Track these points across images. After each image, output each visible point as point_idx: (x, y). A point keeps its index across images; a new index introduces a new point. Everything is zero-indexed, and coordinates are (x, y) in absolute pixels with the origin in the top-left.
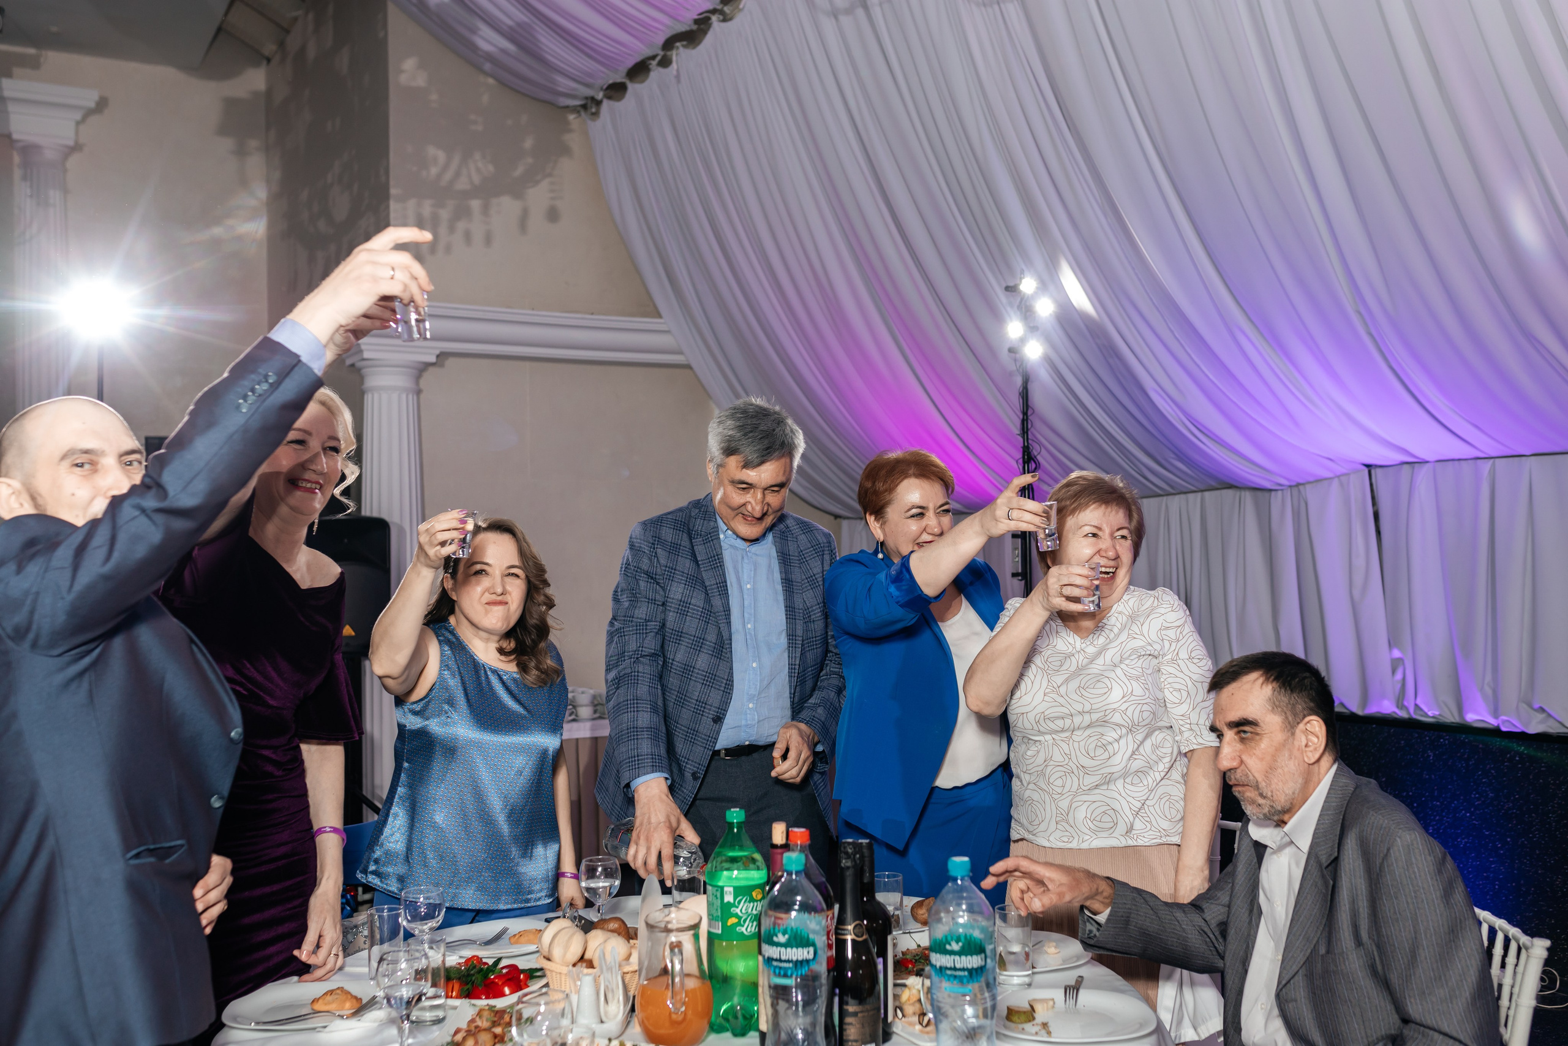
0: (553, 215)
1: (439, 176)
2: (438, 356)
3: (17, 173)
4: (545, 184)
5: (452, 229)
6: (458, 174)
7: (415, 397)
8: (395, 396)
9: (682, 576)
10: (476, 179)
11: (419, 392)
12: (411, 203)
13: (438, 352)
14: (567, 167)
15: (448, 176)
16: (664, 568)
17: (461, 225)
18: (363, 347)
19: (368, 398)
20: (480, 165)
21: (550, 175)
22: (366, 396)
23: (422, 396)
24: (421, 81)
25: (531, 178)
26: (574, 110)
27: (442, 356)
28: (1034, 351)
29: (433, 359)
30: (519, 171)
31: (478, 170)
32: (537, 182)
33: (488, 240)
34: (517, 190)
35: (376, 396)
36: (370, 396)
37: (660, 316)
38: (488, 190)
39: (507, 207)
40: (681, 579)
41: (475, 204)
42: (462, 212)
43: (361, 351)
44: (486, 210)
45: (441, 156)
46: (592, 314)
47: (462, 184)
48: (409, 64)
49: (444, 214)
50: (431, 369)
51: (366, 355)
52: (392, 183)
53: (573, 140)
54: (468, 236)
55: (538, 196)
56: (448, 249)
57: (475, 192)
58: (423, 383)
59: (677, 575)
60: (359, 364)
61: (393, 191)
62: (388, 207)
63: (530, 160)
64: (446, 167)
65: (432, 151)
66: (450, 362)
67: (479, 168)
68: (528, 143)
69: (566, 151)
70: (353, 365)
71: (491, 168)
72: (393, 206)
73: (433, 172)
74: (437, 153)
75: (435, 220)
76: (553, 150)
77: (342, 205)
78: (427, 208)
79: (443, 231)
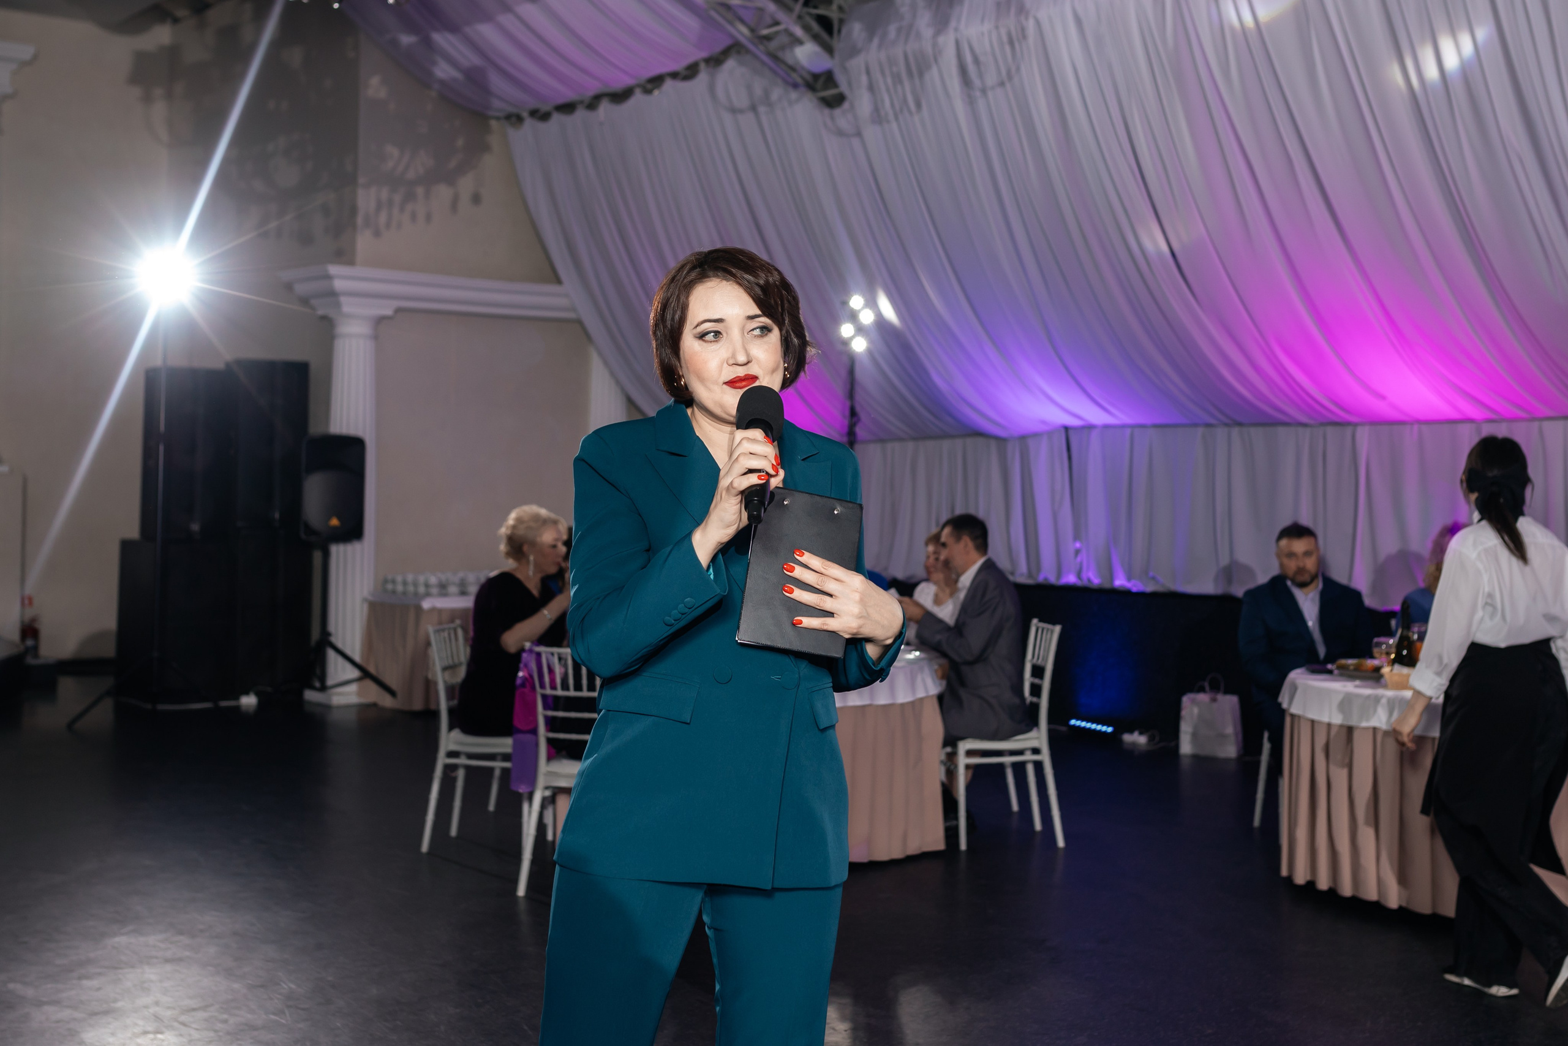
0: (476, 199)
1: (394, 168)
4: (471, 175)
5: (402, 209)
6: (407, 167)
7: (374, 341)
8: (358, 341)
10: (421, 171)
11: (376, 338)
12: (373, 191)
13: (397, 307)
14: (490, 162)
15: (400, 168)
17: (409, 207)
19: (338, 342)
20: (424, 159)
21: (475, 168)
22: (337, 340)
23: (378, 341)
24: (382, 94)
25: (460, 170)
26: (498, 118)
27: (398, 310)
28: (859, 345)
29: (391, 314)
30: (453, 164)
31: (423, 164)
32: (465, 173)
33: (428, 218)
34: (450, 179)
35: (343, 341)
36: (340, 340)
37: (559, 281)
38: (431, 179)
39: (443, 192)
41: (420, 191)
42: (410, 197)
44: (427, 196)
45: (396, 153)
47: (411, 175)
48: (375, 81)
49: (397, 198)
52: (360, 171)
53: (494, 140)
54: (414, 217)
55: (466, 184)
56: (399, 226)
57: (420, 181)
58: (382, 330)
60: (333, 315)
62: (356, 193)
63: (461, 155)
64: (399, 162)
65: (389, 149)
67: (423, 162)
68: (460, 142)
69: (485, 148)
70: (325, 315)
71: (432, 162)
72: (361, 193)
73: (390, 164)
74: (393, 151)
75: (390, 203)
76: (478, 147)
77: (288, 175)
78: (385, 194)
79: (395, 211)
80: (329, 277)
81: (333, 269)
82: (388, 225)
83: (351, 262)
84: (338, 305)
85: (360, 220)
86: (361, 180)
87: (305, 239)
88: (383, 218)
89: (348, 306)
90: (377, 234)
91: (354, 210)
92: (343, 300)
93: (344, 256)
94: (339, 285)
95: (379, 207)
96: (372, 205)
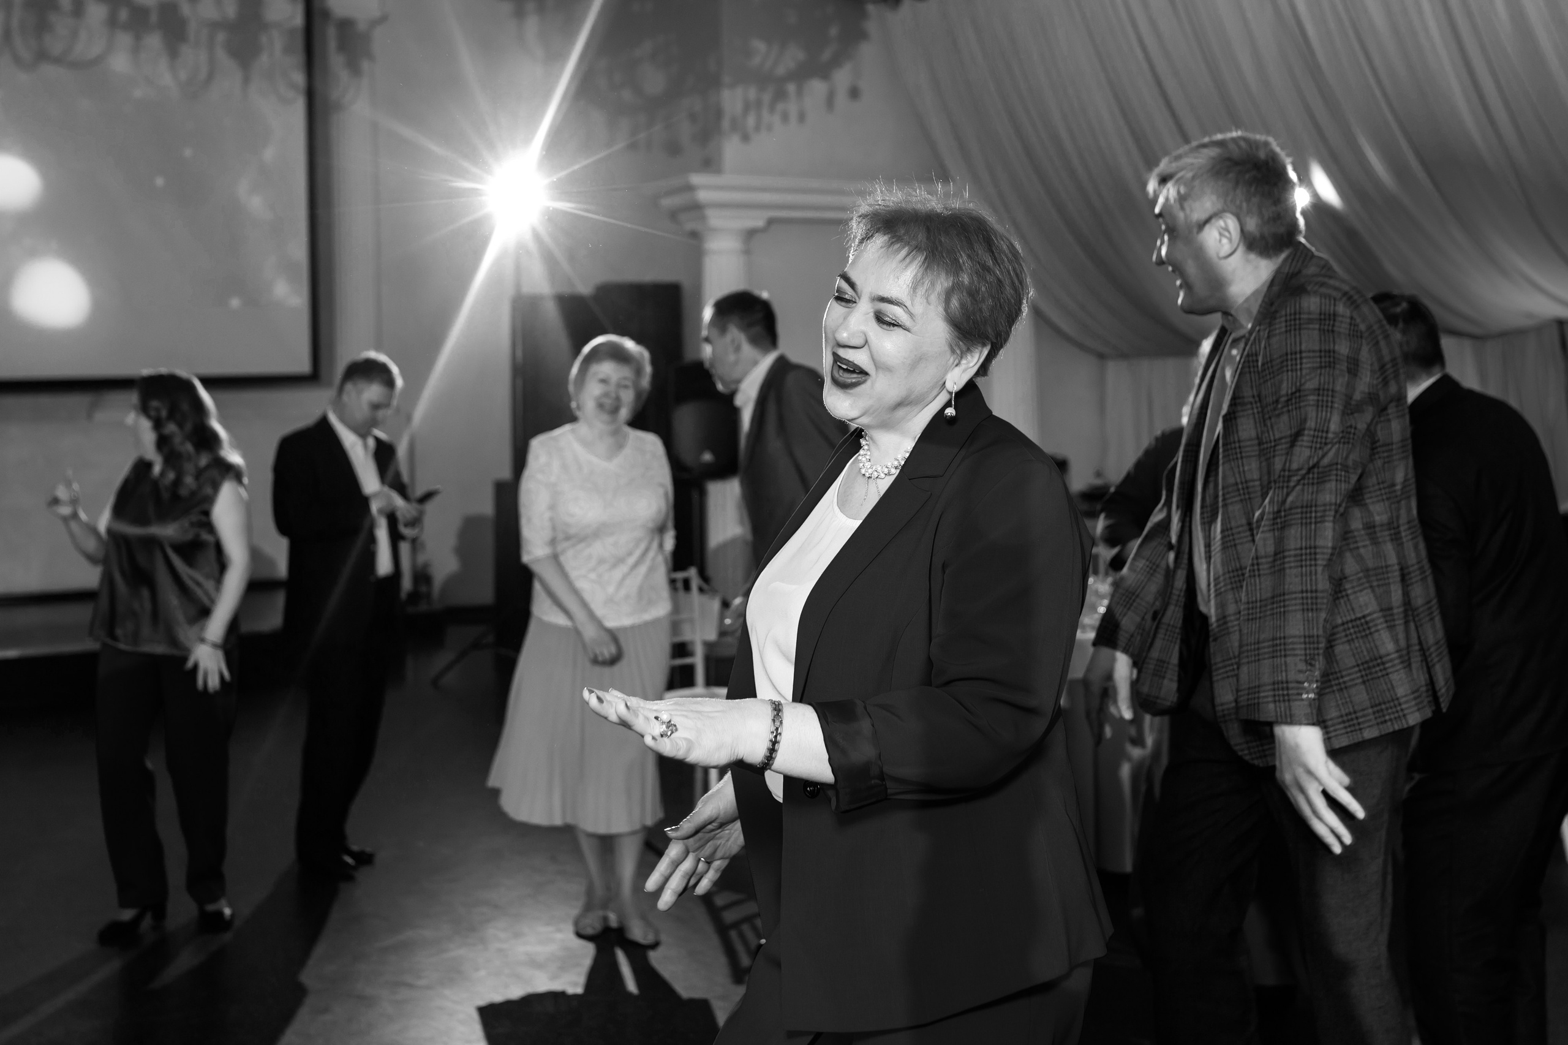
0: (854, 93)
1: (761, 64)
2: (766, 222)
4: (848, 66)
5: (772, 109)
6: (776, 62)
7: (746, 257)
8: (728, 256)
10: (792, 65)
11: (746, 252)
12: (739, 91)
13: (767, 219)
14: (868, 52)
15: (769, 64)
17: (780, 107)
19: (708, 260)
20: (795, 52)
21: (852, 58)
22: (705, 257)
23: (750, 256)
25: (836, 62)
27: (771, 222)
32: (841, 65)
33: (802, 117)
34: (824, 72)
35: (715, 258)
36: (710, 258)
38: (803, 74)
39: (817, 87)
41: (791, 88)
42: (780, 95)
43: (707, 221)
44: (800, 93)
45: (763, 47)
47: (781, 71)
49: (767, 97)
50: (759, 233)
52: (724, 73)
53: (871, 26)
54: (785, 118)
55: (842, 77)
56: (770, 128)
57: (791, 76)
58: (753, 245)
60: (701, 231)
61: (725, 80)
62: (720, 95)
63: (835, 46)
64: (767, 56)
65: (755, 43)
66: (773, 227)
67: (793, 56)
68: (834, 31)
69: (863, 35)
70: (693, 230)
71: (804, 55)
72: (726, 95)
73: (756, 61)
74: (759, 46)
75: (759, 103)
76: (854, 35)
77: (654, 81)
78: (752, 93)
79: (765, 113)
80: (690, 188)
81: (696, 179)
82: (757, 128)
83: (718, 171)
84: (703, 218)
85: (726, 124)
86: (727, 79)
87: (674, 149)
88: (751, 121)
89: (715, 219)
90: (746, 138)
91: (719, 114)
92: (710, 213)
93: (710, 164)
94: (703, 196)
95: (747, 108)
96: (739, 107)
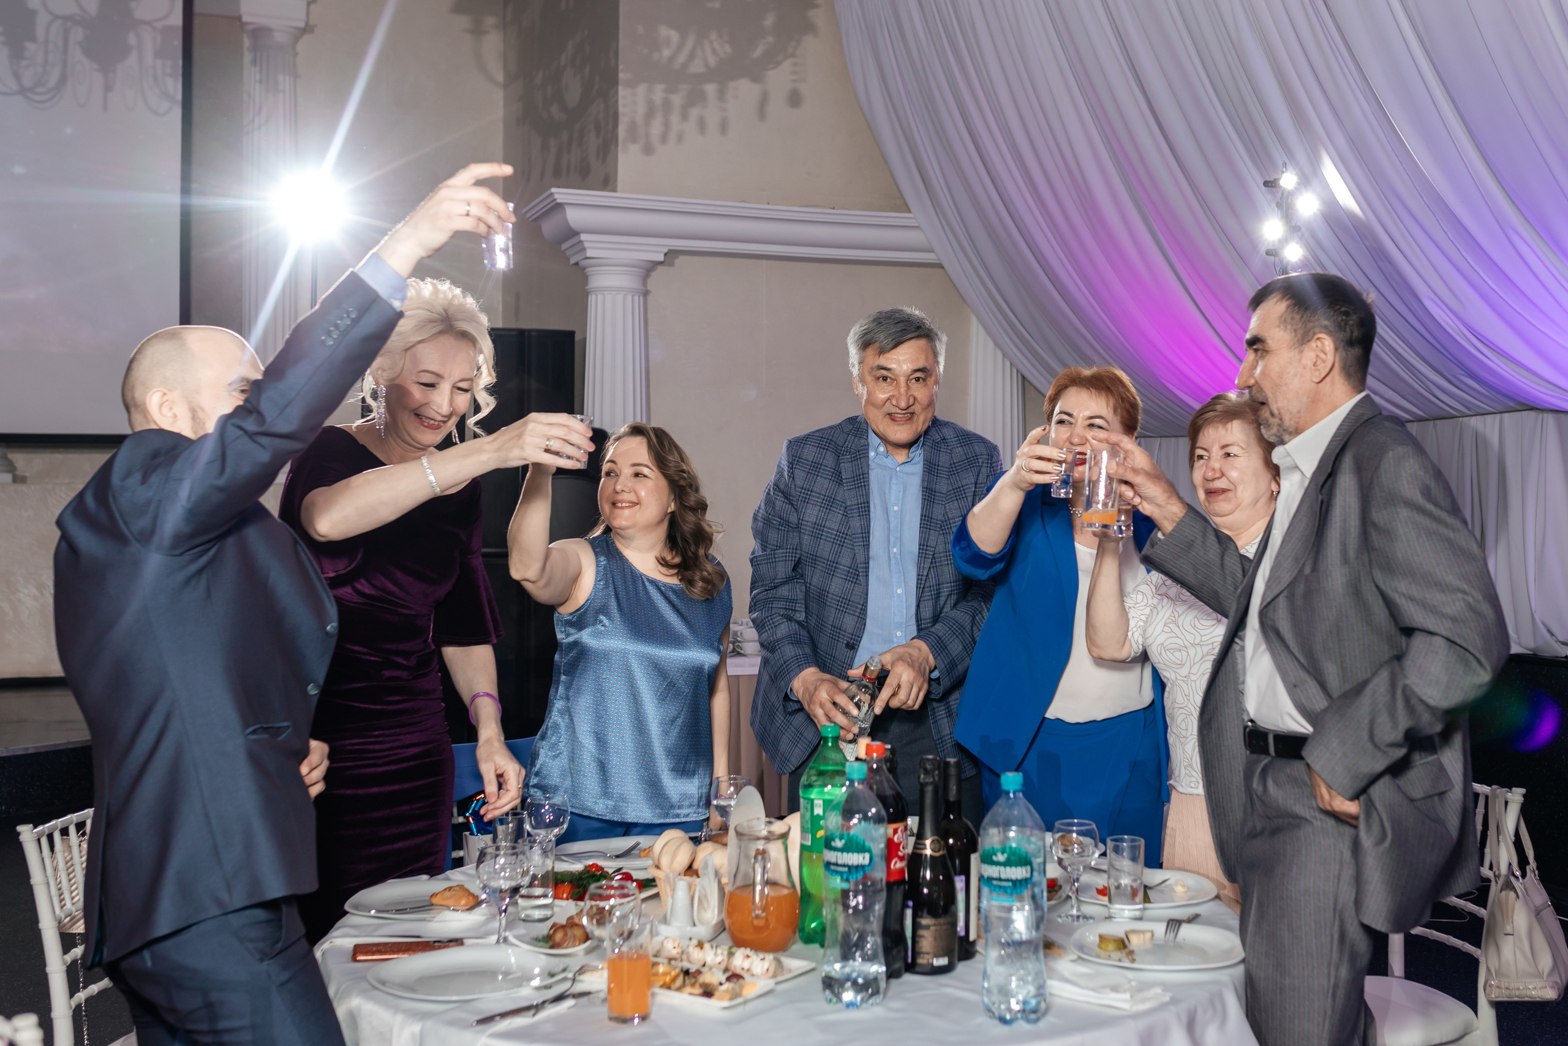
0: (795, 99)
1: (672, 58)
2: (666, 254)
3: (247, 57)
4: (787, 65)
5: (685, 116)
6: (691, 57)
7: (641, 298)
8: (620, 297)
9: (818, 498)
10: (712, 61)
11: (646, 293)
12: (641, 89)
13: (666, 250)
14: (811, 45)
15: (682, 58)
16: (800, 490)
17: (694, 112)
18: (586, 245)
19: (592, 299)
20: (716, 45)
21: (793, 55)
22: (590, 297)
23: (650, 297)
25: (771, 59)
27: (671, 255)
29: (661, 258)
30: (758, 53)
31: (714, 52)
32: (778, 64)
33: (724, 127)
34: (755, 72)
35: (600, 297)
36: (594, 297)
38: (725, 73)
39: (745, 90)
40: (817, 501)
41: (711, 89)
42: (696, 98)
43: (584, 249)
44: (722, 94)
45: (674, 36)
46: (834, 208)
47: (697, 67)
49: (677, 100)
50: (660, 268)
51: (589, 253)
52: (621, 67)
53: (818, 16)
54: (702, 124)
55: (779, 78)
56: (680, 138)
57: (711, 75)
58: (651, 284)
59: (814, 496)
60: (583, 263)
61: (622, 76)
62: (617, 93)
63: (771, 39)
64: (679, 49)
65: (665, 31)
66: (680, 260)
67: (715, 49)
68: (769, 21)
69: (810, 28)
70: (577, 264)
71: (728, 48)
72: (623, 92)
73: (666, 53)
74: (670, 34)
75: (667, 106)
76: (796, 27)
78: (658, 94)
79: (675, 118)
82: (664, 138)
83: (614, 190)
84: (580, 247)
85: (622, 132)
86: (625, 75)
88: (656, 128)
89: (594, 247)
90: (648, 150)
91: (615, 118)
92: (585, 239)
93: (608, 183)
94: (576, 216)
95: (650, 114)
96: (641, 109)
